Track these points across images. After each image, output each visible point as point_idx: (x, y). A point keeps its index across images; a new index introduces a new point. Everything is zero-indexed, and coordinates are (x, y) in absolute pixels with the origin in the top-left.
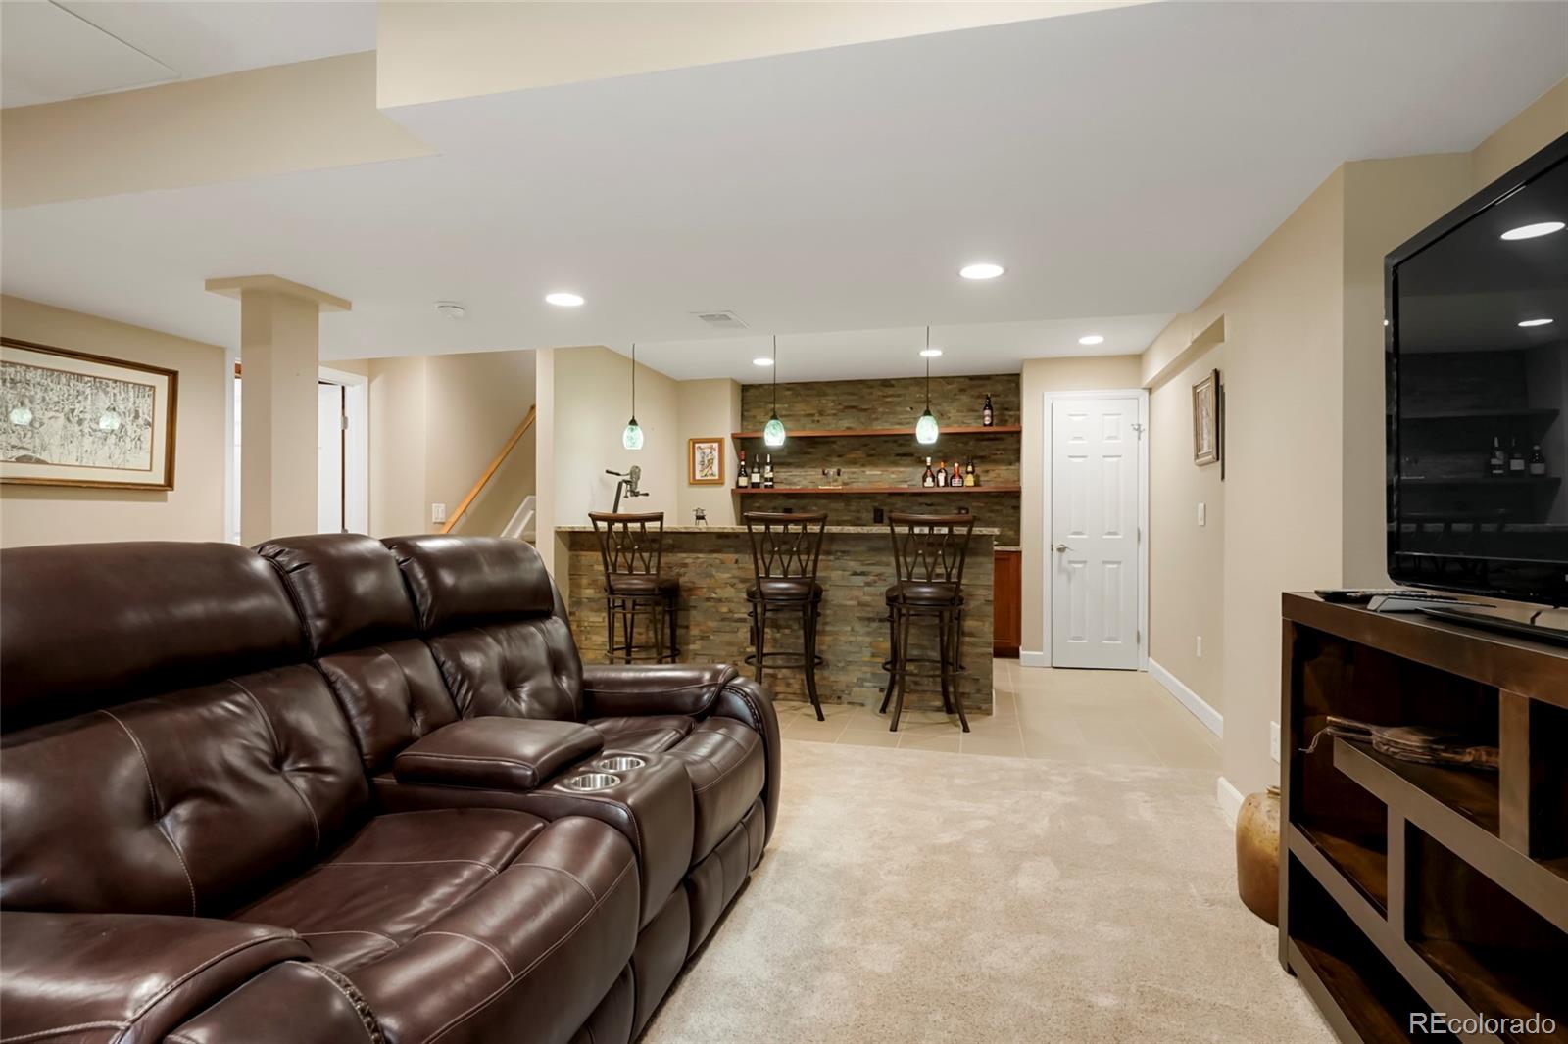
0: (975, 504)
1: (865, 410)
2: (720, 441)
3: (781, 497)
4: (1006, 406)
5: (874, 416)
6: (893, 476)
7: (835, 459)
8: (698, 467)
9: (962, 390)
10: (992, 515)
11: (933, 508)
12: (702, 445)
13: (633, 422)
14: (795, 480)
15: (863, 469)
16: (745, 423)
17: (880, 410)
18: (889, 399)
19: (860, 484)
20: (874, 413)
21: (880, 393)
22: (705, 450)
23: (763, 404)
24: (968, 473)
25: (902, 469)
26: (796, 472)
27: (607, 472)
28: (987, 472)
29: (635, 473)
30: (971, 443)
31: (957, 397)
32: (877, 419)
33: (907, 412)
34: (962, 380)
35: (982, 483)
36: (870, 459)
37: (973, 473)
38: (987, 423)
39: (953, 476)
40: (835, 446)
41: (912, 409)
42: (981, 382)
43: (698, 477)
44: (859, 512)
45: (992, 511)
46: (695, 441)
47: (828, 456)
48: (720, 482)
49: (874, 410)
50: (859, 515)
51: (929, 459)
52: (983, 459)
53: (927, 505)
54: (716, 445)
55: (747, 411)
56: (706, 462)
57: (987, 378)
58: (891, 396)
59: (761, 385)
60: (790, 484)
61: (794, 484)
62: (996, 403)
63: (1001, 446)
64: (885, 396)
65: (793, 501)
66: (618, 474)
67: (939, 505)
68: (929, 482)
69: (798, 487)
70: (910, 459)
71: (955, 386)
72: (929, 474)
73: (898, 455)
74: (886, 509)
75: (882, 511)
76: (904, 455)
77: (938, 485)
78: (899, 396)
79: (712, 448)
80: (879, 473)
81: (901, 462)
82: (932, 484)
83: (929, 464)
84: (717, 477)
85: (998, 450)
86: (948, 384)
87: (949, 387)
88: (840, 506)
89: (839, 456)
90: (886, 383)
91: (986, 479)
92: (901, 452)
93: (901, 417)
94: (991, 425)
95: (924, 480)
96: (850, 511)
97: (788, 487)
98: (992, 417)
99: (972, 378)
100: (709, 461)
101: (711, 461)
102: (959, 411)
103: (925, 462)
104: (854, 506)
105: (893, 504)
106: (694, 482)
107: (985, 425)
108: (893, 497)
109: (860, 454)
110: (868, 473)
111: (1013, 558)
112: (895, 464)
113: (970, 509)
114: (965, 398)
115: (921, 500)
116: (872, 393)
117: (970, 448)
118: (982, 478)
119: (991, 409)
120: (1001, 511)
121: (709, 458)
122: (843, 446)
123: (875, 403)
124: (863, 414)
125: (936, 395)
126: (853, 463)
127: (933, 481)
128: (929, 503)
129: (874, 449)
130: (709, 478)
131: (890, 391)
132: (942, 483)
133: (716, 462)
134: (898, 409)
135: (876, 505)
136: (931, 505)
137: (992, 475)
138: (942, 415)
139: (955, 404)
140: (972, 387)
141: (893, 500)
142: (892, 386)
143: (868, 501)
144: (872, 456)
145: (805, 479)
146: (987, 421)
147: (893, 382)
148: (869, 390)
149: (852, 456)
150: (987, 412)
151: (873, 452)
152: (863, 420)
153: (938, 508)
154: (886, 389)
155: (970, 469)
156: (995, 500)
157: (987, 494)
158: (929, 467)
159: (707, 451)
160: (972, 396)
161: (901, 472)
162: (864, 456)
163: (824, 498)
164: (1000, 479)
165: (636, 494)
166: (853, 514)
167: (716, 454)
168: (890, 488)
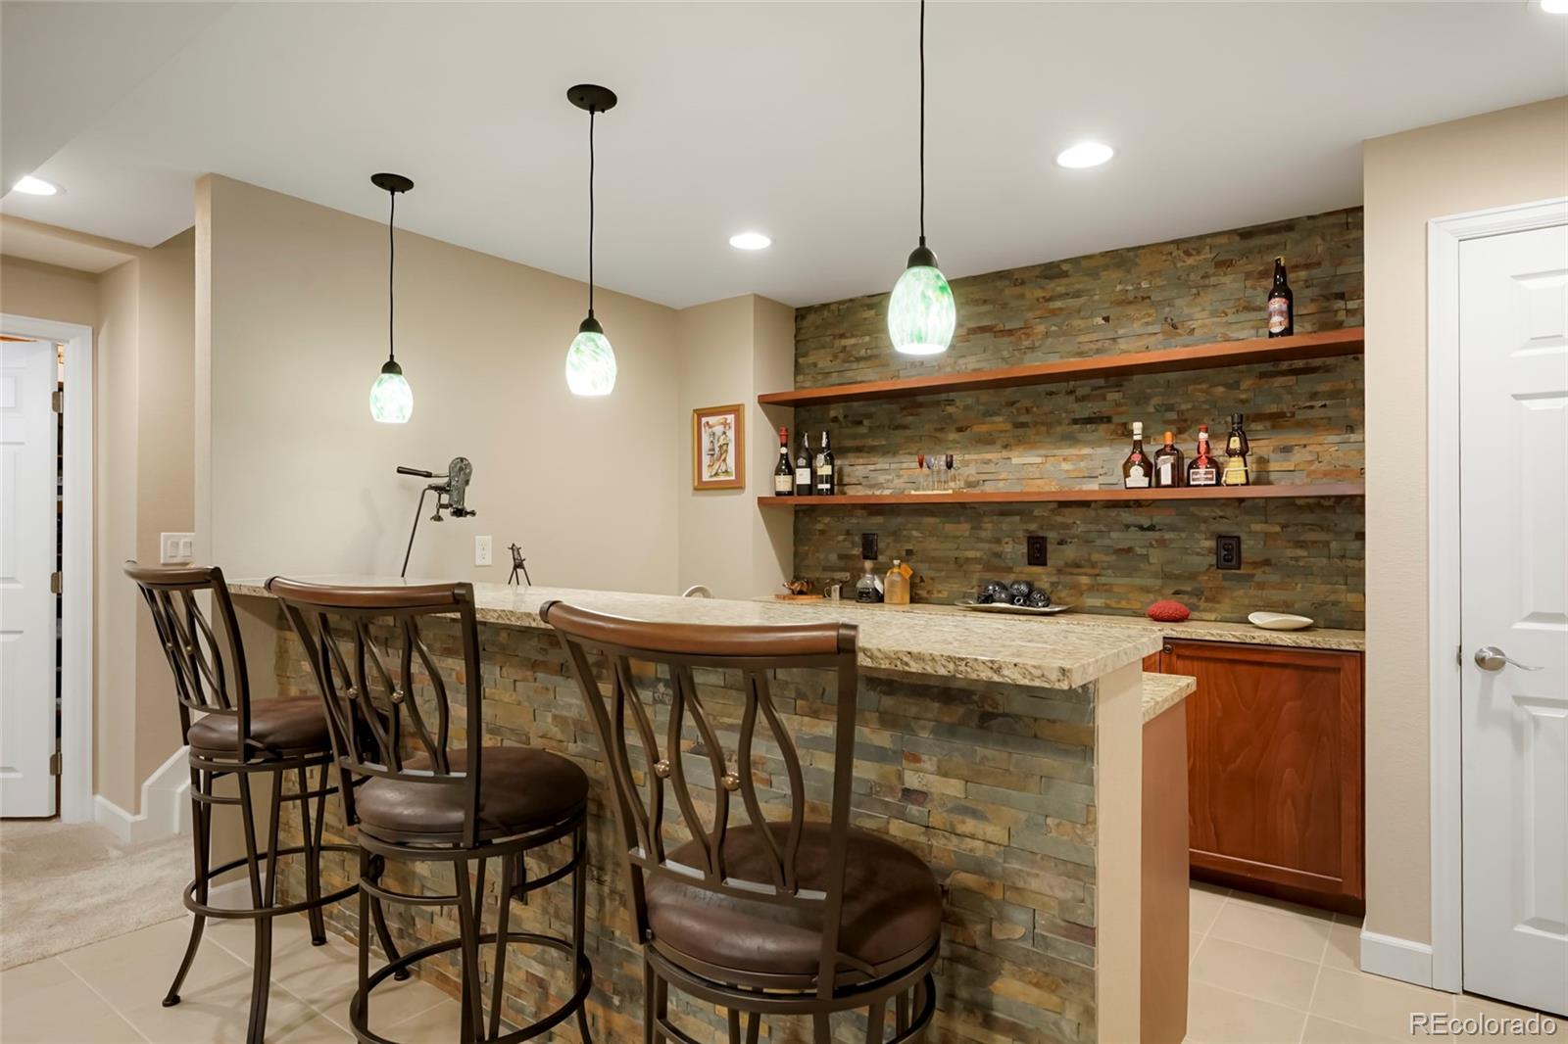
0: (1257, 527)
1: (1010, 332)
2: (737, 410)
3: (859, 512)
4: (1337, 289)
5: (1026, 343)
6: (1066, 466)
7: (953, 436)
8: (706, 460)
9: (1223, 265)
10: (1301, 552)
11: (1157, 535)
12: (712, 420)
13: (391, 367)
14: (882, 479)
15: (1005, 454)
16: (800, 378)
17: (1041, 328)
18: (1058, 304)
19: (1001, 484)
20: (1028, 335)
21: (1039, 293)
22: (714, 429)
23: (828, 339)
24: (1231, 453)
25: (1086, 451)
26: (882, 463)
27: (401, 471)
28: (1287, 450)
29: (461, 470)
30: (1245, 384)
31: (1213, 280)
32: (1032, 349)
33: (1096, 328)
34: (1224, 240)
35: (1273, 477)
36: (1020, 431)
37: (1243, 453)
38: (1276, 329)
39: (1194, 464)
40: (950, 409)
41: (1107, 319)
42: (1273, 238)
43: (706, 477)
44: (998, 541)
45: (1300, 545)
46: (701, 413)
47: (942, 429)
48: (737, 486)
49: (1026, 330)
50: (996, 548)
51: (1137, 427)
52: (1277, 421)
53: (1142, 528)
54: (731, 418)
55: (805, 355)
56: (717, 449)
57: (1288, 226)
58: (1060, 297)
59: (825, 306)
60: (872, 486)
61: (879, 486)
62: (1308, 284)
63: (1324, 387)
64: (1048, 300)
65: (879, 520)
66: (429, 475)
67: (1172, 528)
68: (1137, 477)
69: (887, 492)
70: (1103, 427)
71: (1207, 255)
72: (1137, 457)
73: (1075, 422)
74: (1052, 535)
75: (1044, 539)
76: (1089, 421)
77: (1158, 485)
78: (1077, 294)
79: (725, 424)
80: (1038, 460)
81: (1081, 436)
82: (1145, 482)
83: (1137, 438)
84: (733, 478)
85: (1314, 396)
86: (1188, 254)
87: (1190, 261)
88: (964, 528)
89: (960, 430)
90: (1051, 271)
91: (1287, 466)
92: (1085, 414)
93: (1082, 339)
94: (1288, 331)
95: (1127, 475)
96: (980, 540)
97: (869, 492)
98: (1290, 314)
99: (1246, 234)
100: (721, 447)
101: (723, 449)
102: (1214, 314)
103: (1131, 433)
104: (988, 528)
105: (1066, 526)
106: (701, 487)
107: (1271, 335)
108: (1067, 511)
109: (1000, 422)
110: (1015, 461)
111: (1348, 665)
112: (1071, 440)
113: (1243, 537)
114: (1230, 283)
115: (1127, 516)
116: (1022, 296)
117: (1243, 396)
118: (1273, 466)
119: (1288, 296)
120: (1327, 544)
121: (721, 442)
122: (967, 408)
123: (1030, 315)
124: (1007, 339)
125: (1160, 282)
126: (987, 441)
127: (1147, 474)
128: (1146, 523)
129: (1028, 411)
130: (722, 478)
131: (1058, 286)
132: (1166, 478)
133: (732, 448)
134: (1077, 323)
135: (1033, 527)
136: (1152, 528)
137: (1299, 456)
138: (1175, 327)
139: (1209, 297)
140: (1246, 254)
141: (1069, 516)
142: (1065, 274)
143: (1017, 518)
144: (1023, 425)
145: (899, 477)
146: (1277, 324)
147: (1065, 267)
148: (1018, 290)
149: (984, 428)
150: (1278, 304)
151: (1024, 419)
152: (1005, 354)
153: (1167, 536)
154: (1051, 285)
155: (1235, 443)
156: (1308, 518)
157: (1289, 503)
158: (1138, 444)
159: (719, 430)
160: (1248, 275)
161: (1082, 458)
162: (1008, 426)
163: (932, 514)
164: (1324, 467)
165: (460, 513)
166: (987, 546)
167: (731, 434)
168: (1061, 492)
